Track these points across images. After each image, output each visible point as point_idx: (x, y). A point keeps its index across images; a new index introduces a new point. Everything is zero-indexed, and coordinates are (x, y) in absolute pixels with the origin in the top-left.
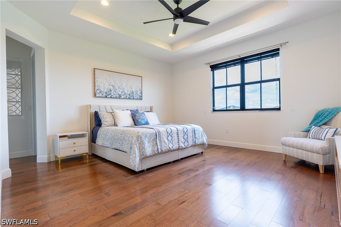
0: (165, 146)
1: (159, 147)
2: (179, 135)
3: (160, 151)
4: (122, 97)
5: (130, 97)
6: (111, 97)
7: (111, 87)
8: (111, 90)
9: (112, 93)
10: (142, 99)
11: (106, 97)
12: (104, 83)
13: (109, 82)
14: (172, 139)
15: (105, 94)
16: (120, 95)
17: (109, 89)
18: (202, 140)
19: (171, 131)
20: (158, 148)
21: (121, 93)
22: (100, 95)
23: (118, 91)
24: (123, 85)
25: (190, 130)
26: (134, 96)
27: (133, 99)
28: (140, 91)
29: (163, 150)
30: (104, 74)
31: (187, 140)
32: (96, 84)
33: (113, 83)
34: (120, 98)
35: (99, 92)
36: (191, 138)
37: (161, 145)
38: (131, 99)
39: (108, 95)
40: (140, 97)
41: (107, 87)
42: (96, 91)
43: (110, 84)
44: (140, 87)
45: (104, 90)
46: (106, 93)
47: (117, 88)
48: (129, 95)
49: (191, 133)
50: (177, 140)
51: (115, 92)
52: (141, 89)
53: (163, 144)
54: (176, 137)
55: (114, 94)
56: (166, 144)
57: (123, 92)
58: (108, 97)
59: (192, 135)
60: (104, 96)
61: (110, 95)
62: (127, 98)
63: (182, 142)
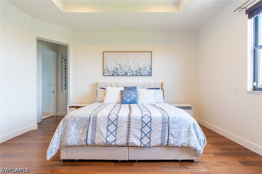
0: (100, 138)
1: (89, 137)
2: (131, 126)
3: (89, 142)
4: (129, 74)
5: (137, 74)
6: (118, 75)
7: (118, 66)
8: (117, 69)
9: (118, 71)
10: (151, 75)
11: (113, 75)
12: (112, 63)
13: (116, 61)
14: (116, 129)
15: (112, 73)
16: (126, 73)
17: (116, 68)
18: (187, 140)
19: (117, 119)
20: (87, 139)
21: (127, 71)
22: (108, 74)
23: (124, 69)
24: (130, 63)
25: (158, 121)
26: (142, 72)
27: (141, 75)
28: (149, 67)
29: (96, 143)
30: (112, 55)
31: (149, 135)
32: (105, 65)
33: (119, 62)
34: (126, 75)
35: (107, 72)
36: (160, 134)
37: (94, 136)
38: (138, 75)
39: (115, 74)
40: (149, 73)
41: (114, 66)
42: (104, 71)
43: (117, 63)
44: (149, 63)
45: (111, 69)
46: (113, 71)
47: (124, 66)
48: (136, 71)
49: (161, 126)
50: (127, 132)
51: (121, 71)
52: (151, 64)
53: (97, 134)
54: (125, 128)
55: (121, 72)
56: (103, 135)
57: (129, 69)
58: (115, 75)
59: (161, 129)
60: (111, 74)
61: (117, 73)
62: (134, 75)
63: (136, 137)
